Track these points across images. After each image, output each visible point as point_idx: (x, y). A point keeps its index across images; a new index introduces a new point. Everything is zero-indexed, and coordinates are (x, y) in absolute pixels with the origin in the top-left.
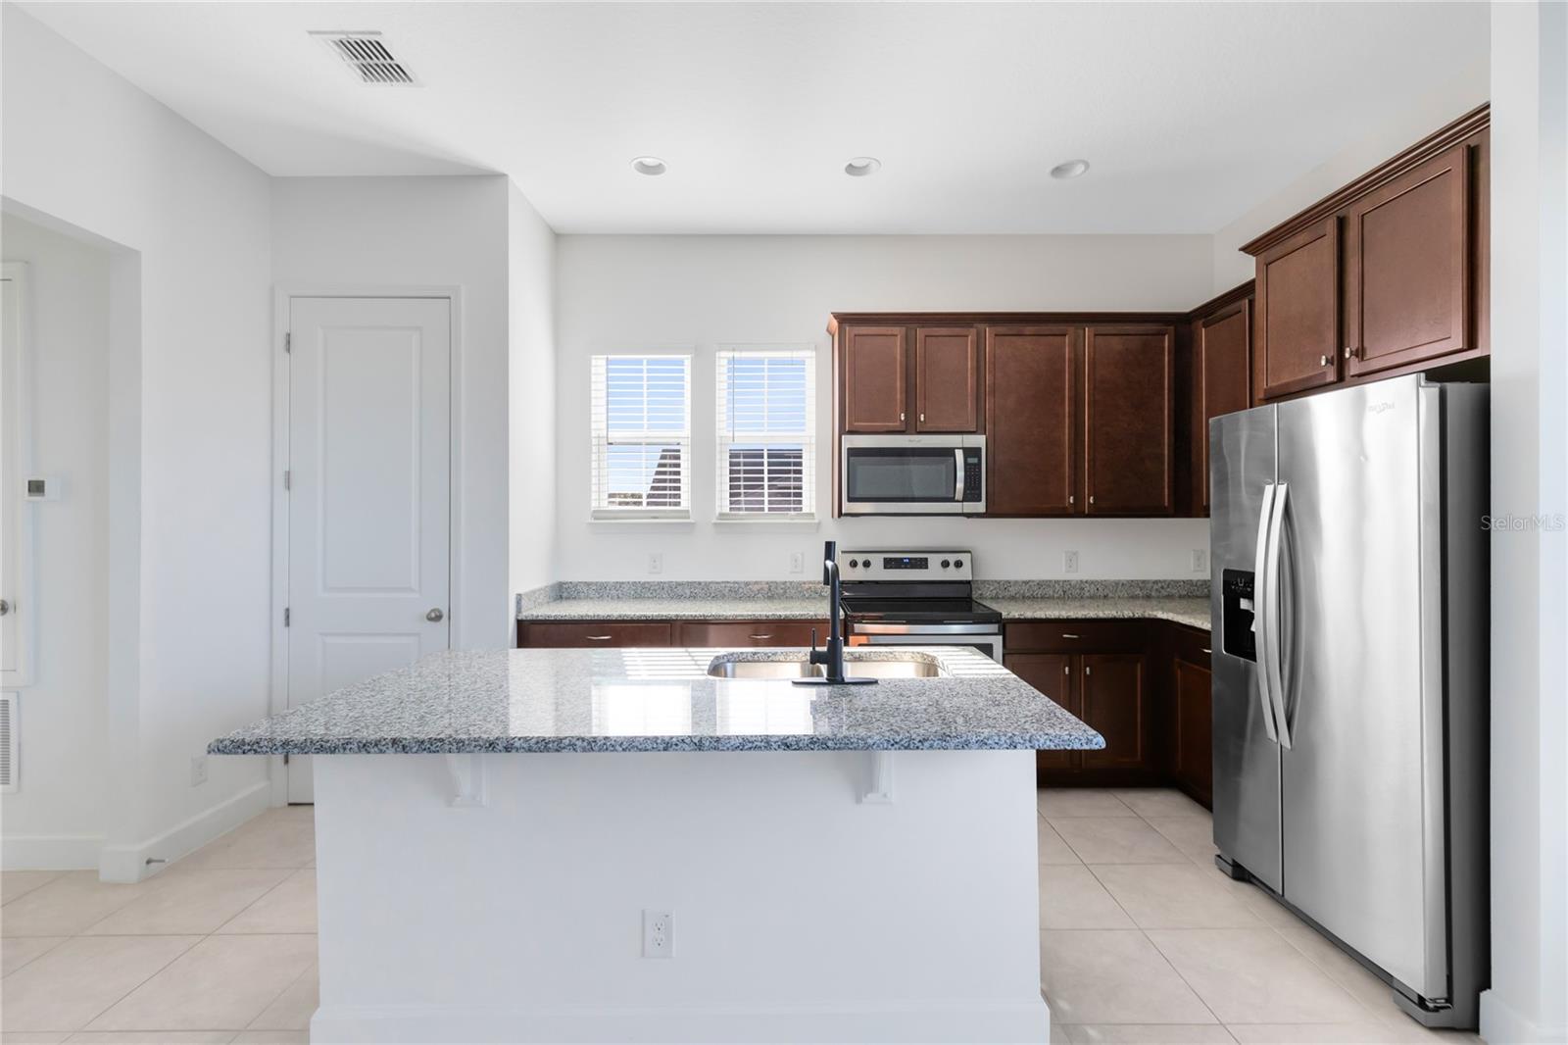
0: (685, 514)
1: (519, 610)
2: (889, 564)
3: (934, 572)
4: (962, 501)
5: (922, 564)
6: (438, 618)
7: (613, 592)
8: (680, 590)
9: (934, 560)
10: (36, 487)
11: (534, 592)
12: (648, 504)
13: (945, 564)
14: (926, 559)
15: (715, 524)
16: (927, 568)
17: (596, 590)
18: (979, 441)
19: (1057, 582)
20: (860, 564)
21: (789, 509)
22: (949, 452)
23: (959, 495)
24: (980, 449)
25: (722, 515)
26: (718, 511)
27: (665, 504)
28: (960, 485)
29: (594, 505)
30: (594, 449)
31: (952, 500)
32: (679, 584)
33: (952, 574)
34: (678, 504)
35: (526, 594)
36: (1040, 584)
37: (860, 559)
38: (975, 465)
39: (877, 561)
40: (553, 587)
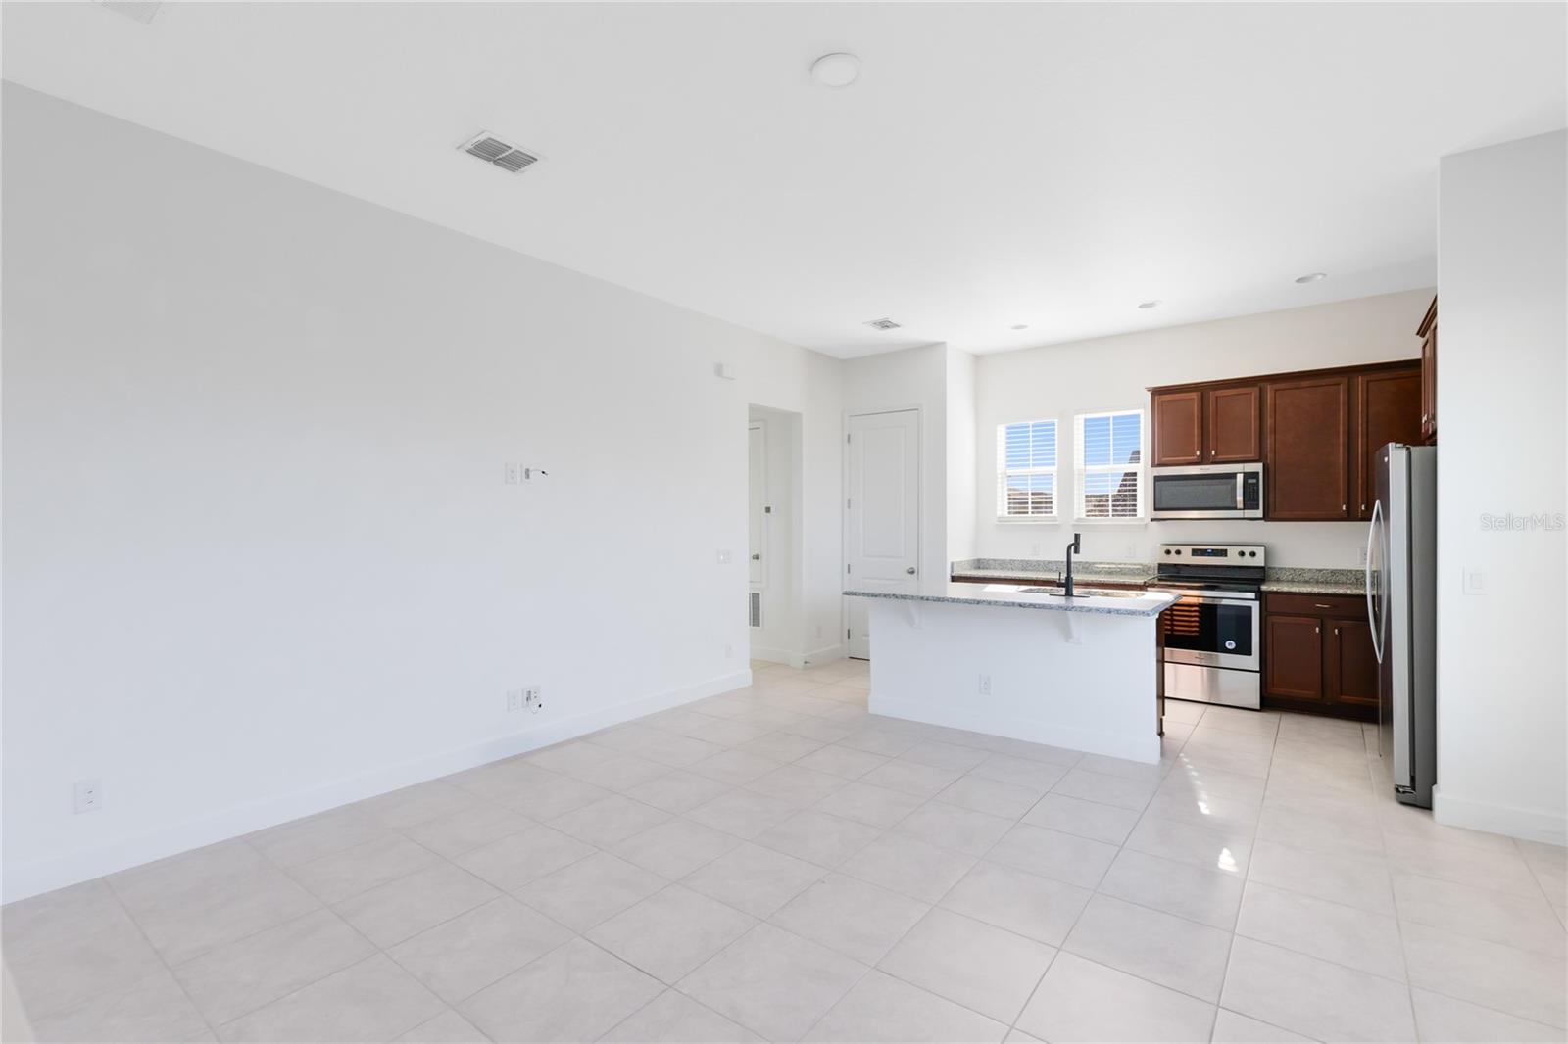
0: (1055, 519)
1: (952, 571)
2: (1195, 553)
3: (1232, 559)
4: (1244, 509)
5: (1223, 553)
6: (913, 572)
7: (1010, 566)
8: (1050, 566)
9: (1233, 552)
10: (768, 510)
11: (961, 562)
12: (1033, 513)
13: (1242, 554)
14: (1226, 550)
15: (1074, 525)
16: (1226, 556)
17: (1000, 565)
18: (1258, 467)
19: (1351, 571)
20: (1173, 552)
21: (1126, 516)
22: (1233, 476)
23: (1240, 505)
24: (1258, 473)
25: (1079, 519)
26: (1076, 517)
27: (1041, 513)
28: (1239, 498)
29: (999, 513)
30: (999, 480)
31: (1235, 509)
32: (1049, 562)
33: (1248, 561)
34: (1051, 512)
35: (957, 563)
36: (1333, 572)
37: (1173, 549)
38: (1254, 484)
39: (1187, 551)
40: (974, 560)
